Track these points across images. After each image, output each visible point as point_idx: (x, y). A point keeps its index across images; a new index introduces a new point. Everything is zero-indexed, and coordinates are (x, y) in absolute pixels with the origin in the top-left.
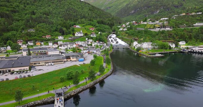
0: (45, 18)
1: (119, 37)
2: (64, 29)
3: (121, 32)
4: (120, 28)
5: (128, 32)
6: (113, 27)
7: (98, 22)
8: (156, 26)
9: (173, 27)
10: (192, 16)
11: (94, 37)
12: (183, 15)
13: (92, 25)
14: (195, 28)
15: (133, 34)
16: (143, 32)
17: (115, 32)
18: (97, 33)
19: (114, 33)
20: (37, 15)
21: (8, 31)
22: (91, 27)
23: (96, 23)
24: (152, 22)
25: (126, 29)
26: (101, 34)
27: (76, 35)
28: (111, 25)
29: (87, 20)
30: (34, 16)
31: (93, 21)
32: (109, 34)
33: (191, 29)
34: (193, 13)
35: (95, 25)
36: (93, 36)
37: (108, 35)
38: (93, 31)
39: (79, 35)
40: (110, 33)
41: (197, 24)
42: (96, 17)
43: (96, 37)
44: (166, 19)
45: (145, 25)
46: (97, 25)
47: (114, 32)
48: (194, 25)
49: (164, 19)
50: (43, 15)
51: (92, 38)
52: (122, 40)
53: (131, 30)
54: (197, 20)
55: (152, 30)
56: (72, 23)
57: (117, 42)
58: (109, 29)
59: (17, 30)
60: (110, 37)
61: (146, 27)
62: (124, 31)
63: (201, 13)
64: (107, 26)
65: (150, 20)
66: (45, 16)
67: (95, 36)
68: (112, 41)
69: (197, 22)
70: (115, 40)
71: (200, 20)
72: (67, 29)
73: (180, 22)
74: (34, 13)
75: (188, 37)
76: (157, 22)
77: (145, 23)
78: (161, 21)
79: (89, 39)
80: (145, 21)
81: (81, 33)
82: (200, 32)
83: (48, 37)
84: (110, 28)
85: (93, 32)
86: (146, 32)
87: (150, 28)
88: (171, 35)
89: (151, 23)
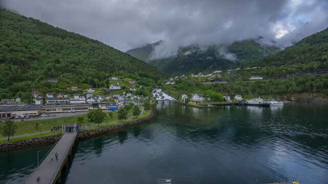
0: (73, 67)
1: (165, 91)
2: (96, 80)
3: (168, 86)
4: (166, 82)
5: (176, 85)
6: (159, 81)
7: (140, 75)
8: (208, 79)
9: (228, 81)
10: (248, 70)
12: (238, 70)
13: (132, 78)
14: (251, 82)
15: (182, 88)
16: (194, 85)
18: (138, 87)
19: (159, 88)
20: (63, 64)
21: (21, 80)
22: (131, 79)
23: (137, 76)
24: (204, 75)
25: (174, 83)
26: (142, 88)
27: (111, 88)
28: (156, 80)
29: (126, 71)
30: (58, 65)
31: (133, 73)
33: (247, 83)
34: (249, 68)
35: (136, 78)
36: (132, 90)
37: (152, 90)
39: (115, 88)
40: (154, 87)
41: (252, 78)
42: (138, 70)
43: (137, 91)
44: (219, 72)
45: (197, 78)
46: (139, 77)
47: (160, 86)
48: (250, 79)
49: (217, 71)
50: (71, 64)
51: (131, 92)
52: (169, 95)
53: (179, 84)
54: (253, 74)
55: (204, 83)
56: (107, 74)
57: (163, 97)
58: (153, 83)
59: (33, 80)
60: (154, 92)
61: (197, 81)
62: (171, 85)
63: (256, 67)
64: (151, 80)
65: (202, 73)
66: (72, 65)
67: (135, 90)
68: (156, 95)
69: (252, 76)
70: (161, 95)
71: (256, 74)
72: (100, 81)
73: (235, 76)
74: (58, 61)
75: (244, 91)
77: (196, 76)
78: (214, 74)
79: (127, 92)
80: (196, 74)
81: (117, 85)
82: (256, 86)
83: (74, 89)
84: (155, 82)
85: (133, 85)
86: (198, 85)
87: (202, 82)
88: (226, 88)
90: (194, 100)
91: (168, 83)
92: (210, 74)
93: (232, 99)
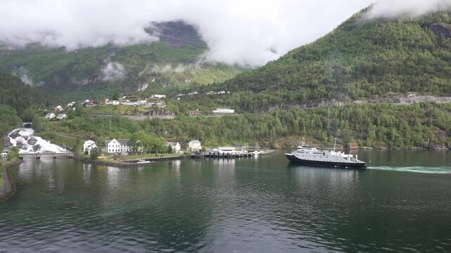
1: (43, 133)
3: (50, 123)
5: (70, 121)
6: (26, 111)
8: (139, 109)
9: (176, 114)
10: (210, 96)
12: (194, 95)
14: (215, 118)
15: (83, 127)
16: (110, 121)
17: (31, 123)
19: (28, 126)
24: (131, 101)
25: (64, 116)
28: (20, 106)
32: (12, 127)
33: (209, 118)
34: (212, 92)
37: (8, 130)
40: (14, 125)
41: (219, 110)
44: (161, 96)
45: (116, 107)
47: (29, 122)
48: (215, 111)
49: (156, 96)
52: (52, 143)
53: (78, 119)
54: (219, 103)
55: (131, 118)
58: (11, 114)
60: (14, 136)
61: (116, 112)
62: (58, 120)
63: (224, 92)
65: (127, 98)
69: (218, 106)
71: (223, 104)
73: (189, 105)
75: (204, 132)
76: (142, 102)
77: (115, 103)
78: (151, 101)
80: (115, 99)
82: (224, 125)
86: (116, 121)
87: (126, 114)
88: (172, 128)
89: (128, 103)
90: (111, 151)
91: (52, 116)
92: (144, 99)
93: (183, 147)
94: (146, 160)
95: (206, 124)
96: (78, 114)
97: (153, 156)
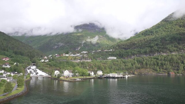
1: (39, 68)
3: (42, 63)
5: (50, 63)
6: (33, 59)
8: (77, 58)
9: (92, 59)
10: (106, 52)
11: (7, 68)
12: (99, 51)
13: (6, 55)
14: (108, 61)
15: (55, 65)
16: (65, 63)
18: (13, 64)
19: (34, 65)
23: (12, 53)
24: (74, 54)
25: (48, 61)
26: (17, 65)
28: (31, 57)
31: (7, 51)
32: (28, 65)
33: (106, 61)
34: (107, 50)
35: (10, 56)
36: (5, 67)
37: (26, 67)
38: (6, 62)
40: (29, 64)
41: (110, 58)
43: (10, 67)
44: (85, 52)
45: (67, 57)
46: (13, 55)
47: (34, 63)
48: (108, 58)
49: (84, 52)
52: (43, 71)
54: (110, 55)
55: (73, 61)
58: (28, 60)
60: (29, 69)
61: (67, 59)
62: (45, 62)
63: (112, 50)
64: (27, 58)
65: (72, 53)
68: (31, 72)
70: (35, 71)
71: (112, 55)
73: (97, 56)
75: (104, 67)
76: (78, 55)
77: (67, 55)
78: (81, 54)
80: (67, 53)
82: (112, 64)
84: (30, 59)
86: (67, 62)
87: (71, 60)
88: (90, 65)
89: (72, 55)
90: (65, 75)
91: (43, 61)
92: (79, 54)
93: (95, 74)
94: (80, 79)
95: (104, 63)
96: (53, 60)
97: (82, 77)
